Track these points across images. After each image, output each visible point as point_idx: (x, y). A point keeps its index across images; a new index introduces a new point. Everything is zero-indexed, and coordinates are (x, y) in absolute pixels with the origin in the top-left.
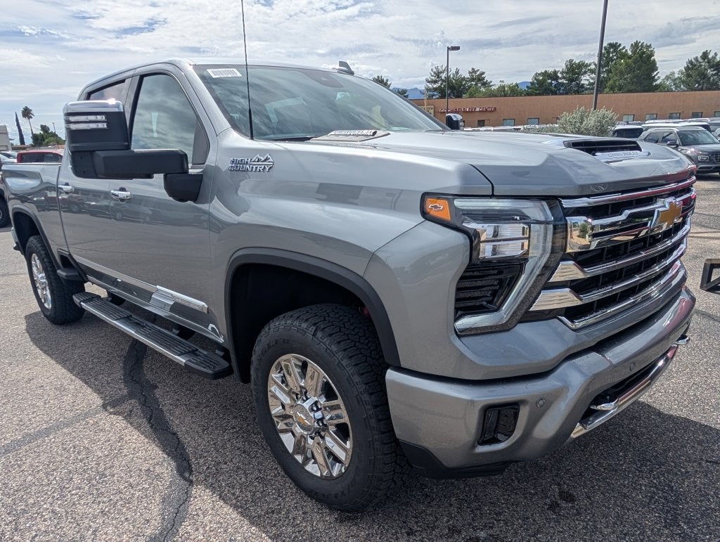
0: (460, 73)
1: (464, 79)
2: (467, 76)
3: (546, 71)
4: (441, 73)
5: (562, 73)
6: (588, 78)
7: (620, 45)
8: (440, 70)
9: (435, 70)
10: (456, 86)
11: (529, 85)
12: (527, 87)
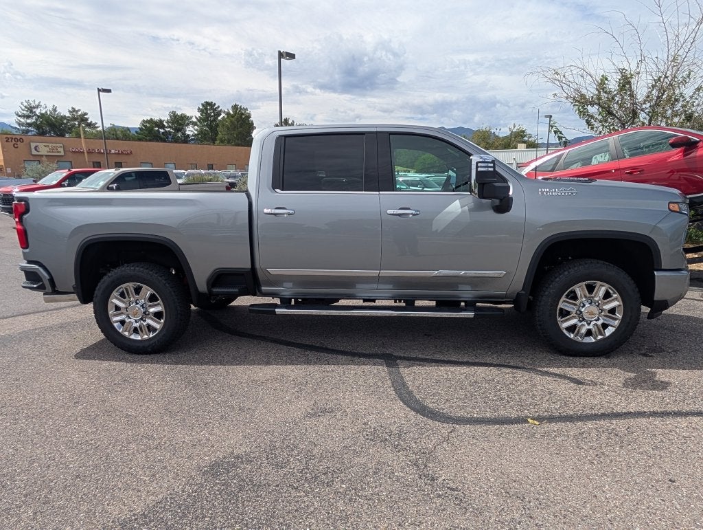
0: (59, 110)
1: (64, 117)
2: (68, 115)
3: (151, 119)
4: (34, 108)
5: (167, 122)
6: (191, 129)
7: (215, 104)
8: (33, 105)
9: (25, 104)
10: (57, 124)
11: (138, 130)
12: (136, 132)
